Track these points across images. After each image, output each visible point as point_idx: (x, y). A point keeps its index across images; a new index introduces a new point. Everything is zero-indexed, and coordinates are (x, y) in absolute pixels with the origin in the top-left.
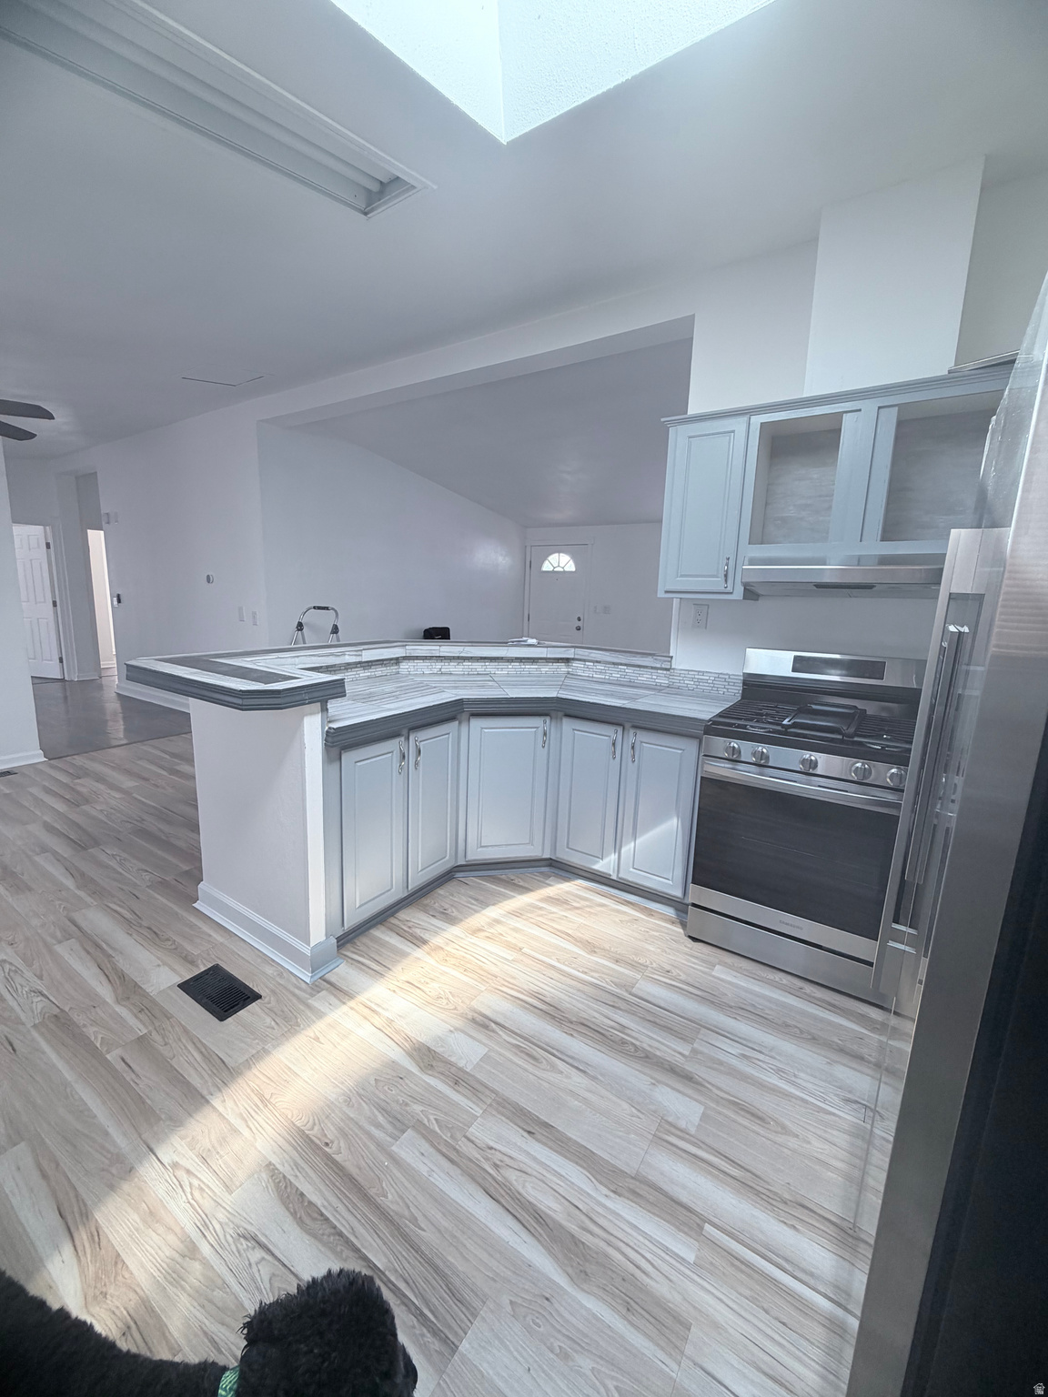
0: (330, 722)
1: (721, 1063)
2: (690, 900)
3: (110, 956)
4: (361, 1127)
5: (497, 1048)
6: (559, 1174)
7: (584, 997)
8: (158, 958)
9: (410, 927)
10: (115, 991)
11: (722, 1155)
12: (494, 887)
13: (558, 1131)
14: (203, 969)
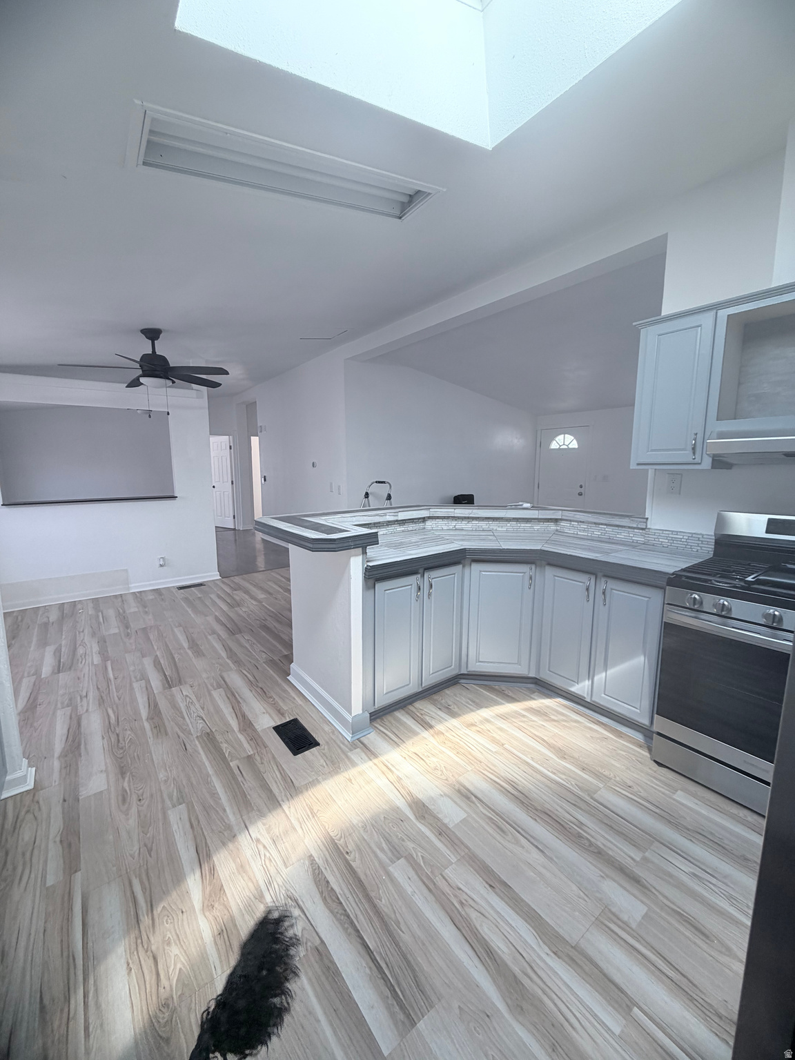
0: (368, 561)
1: (671, 876)
2: (655, 728)
3: (239, 702)
4: (370, 848)
5: (474, 816)
6: (511, 925)
7: (550, 792)
8: (264, 708)
9: (422, 714)
10: (239, 724)
11: (661, 955)
12: (488, 694)
13: (514, 891)
14: (288, 720)
